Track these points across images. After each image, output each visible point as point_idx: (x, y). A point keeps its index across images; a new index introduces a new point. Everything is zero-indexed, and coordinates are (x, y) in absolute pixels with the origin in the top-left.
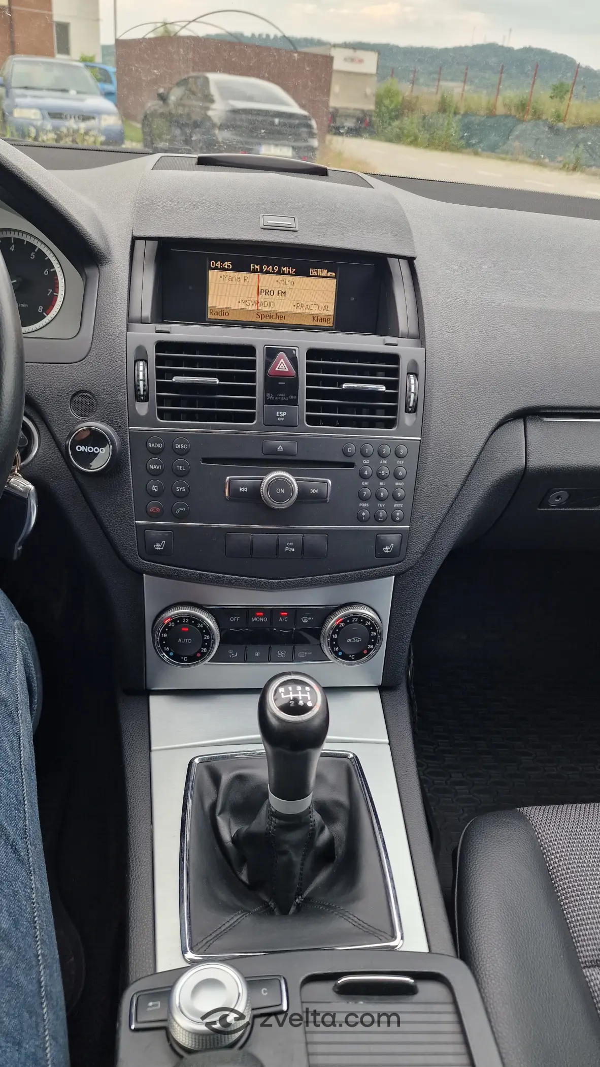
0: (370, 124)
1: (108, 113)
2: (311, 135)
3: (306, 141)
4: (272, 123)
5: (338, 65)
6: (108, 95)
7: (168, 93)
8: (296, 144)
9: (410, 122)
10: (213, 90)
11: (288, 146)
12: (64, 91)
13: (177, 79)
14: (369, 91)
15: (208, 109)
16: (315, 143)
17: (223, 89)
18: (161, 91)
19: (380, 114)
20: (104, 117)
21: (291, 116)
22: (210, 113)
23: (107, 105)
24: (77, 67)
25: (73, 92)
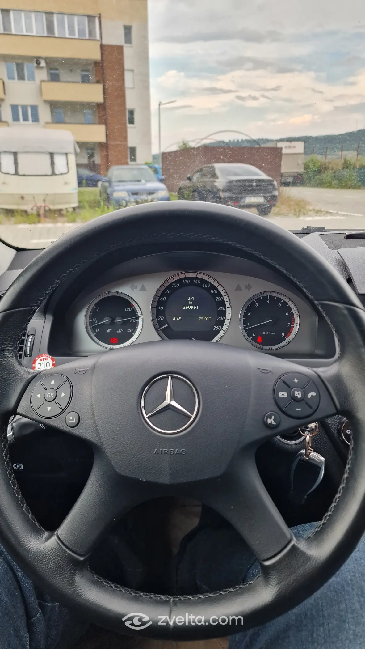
0: (302, 179)
1: (162, 190)
2: (275, 189)
3: (271, 192)
4: (252, 186)
5: (284, 151)
6: (161, 181)
7: (193, 176)
8: (265, 195)
9: (326, 176)
10: (218, 172)
11: (261, 196)
12: (139, 181)
13: (197, 169)
14: (300, 162)
15: (215, 181)
16: (276, 193)
17: (223, 170)
18: (189, 175)
19: (307, 173)
20: (160, 192)
21: (262, 181)
22: (216, 184)
23: (162, 185)
24: (143, 169)
25: (143, 181)
